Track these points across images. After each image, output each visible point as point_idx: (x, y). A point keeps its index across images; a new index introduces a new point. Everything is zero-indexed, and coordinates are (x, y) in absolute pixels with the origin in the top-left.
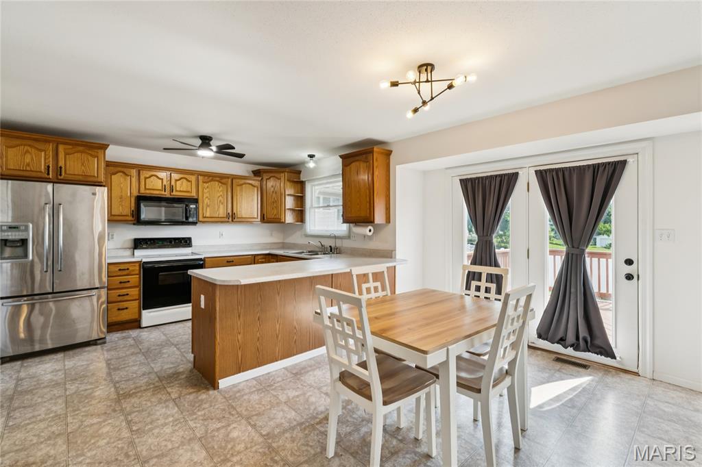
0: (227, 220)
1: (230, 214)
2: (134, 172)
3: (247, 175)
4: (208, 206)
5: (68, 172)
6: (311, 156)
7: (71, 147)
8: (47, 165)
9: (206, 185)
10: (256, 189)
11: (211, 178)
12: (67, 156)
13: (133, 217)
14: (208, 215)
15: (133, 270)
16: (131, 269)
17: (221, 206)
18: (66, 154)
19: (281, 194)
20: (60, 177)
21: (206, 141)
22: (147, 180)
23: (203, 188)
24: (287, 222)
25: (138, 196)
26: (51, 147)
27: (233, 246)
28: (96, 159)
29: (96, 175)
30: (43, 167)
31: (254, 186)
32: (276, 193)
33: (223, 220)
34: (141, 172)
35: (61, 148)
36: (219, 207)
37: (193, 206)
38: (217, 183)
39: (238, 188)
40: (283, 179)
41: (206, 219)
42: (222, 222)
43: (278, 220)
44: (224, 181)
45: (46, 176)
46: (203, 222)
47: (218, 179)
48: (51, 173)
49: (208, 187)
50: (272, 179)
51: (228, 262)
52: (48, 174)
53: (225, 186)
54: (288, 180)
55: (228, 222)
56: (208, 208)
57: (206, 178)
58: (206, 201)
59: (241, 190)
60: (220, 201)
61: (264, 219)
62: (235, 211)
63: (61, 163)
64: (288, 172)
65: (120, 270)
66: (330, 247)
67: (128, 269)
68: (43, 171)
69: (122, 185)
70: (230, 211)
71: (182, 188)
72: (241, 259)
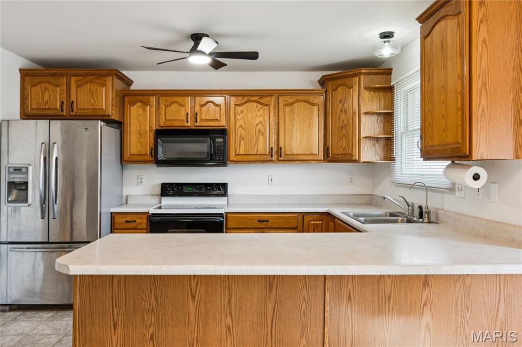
0: (269, 158)
1: (274, 150)
2: (153, 100)
3: (311, 87)
4: (242, 139)
5: (79, 108)
6: (386, 36)
7: (81, 78)
8: (61, 101)
9: (239, 110)
11: (246, 99)
12: (78, 88)
13: (152, 156)
14: (242, 151)
15: (140, 224)
16: (138, 221)
17: (261, 138)
18: (78, 86)
19: (354, 113)
20: (72, 114)
22: (168, 109)
23: (235, 113)
24: (363, 159)
25: (157, 130)
26: (64, 81)
27: (287, 196)
28: (104, 88)
29: (104, 108)
30: (58, 104)
31: (313, 105)
32: (346, 112)
33: (263, 158)
34: (161, 98)
35: (73, 79)
36: (257, 140)
37: (219, 140)
38: (255, 104)
39: (287, 108)
40: (356, 88)
41: (239, 158)
42: (263, 161)
43: (348, 157)
44: (264, 100)
45: (61, 112)
46: (237, 162)
47: (256, 98)
48: (65, 110)
49: (242, 112)
50: (340, 88)
51: (259, 221)
52: (62, 111)
53: (266, 108)
54: (365, 88)
55: (272, 161)
56: (242, 142)
57: (240, 98)
58: (240, 131)
59: (292, 112)
60: (260, 130)
61: (328, 156)
62: (282, 144)
63: (73, 98)
64: (365, 74)
65: (126, 221)
66: (420, 207)
67: (135, 221)
68: (58, 108)
69: (141, 118)
70: (274, 145)
71: (209, 116)
72: (282, 217)
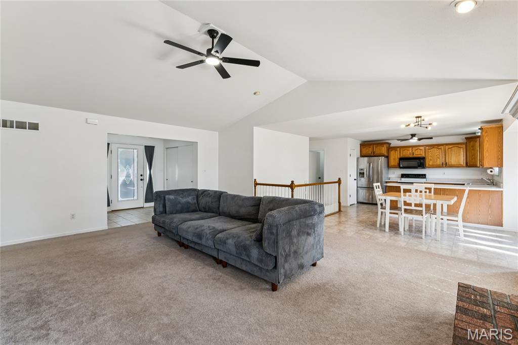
1: (444, 163)
2: (398, 149)
4: (430, 160)
5: (376, 153)
7: (377, 145)
8: (371, 152)
9: (429, 151)
10: (462, 149)
11: (433, 147)
13: (398, 166)
14: (431, 164)
17: (438, 160)
18: (376, 147)
20: (374, 155)
21: (413, 135)
22: (404, 152)
23: (428, 152)
25: (400, 158)
26: (372, 146)
28: (383, 148)
29: (383, 153)
31: (460, 148)
33: (439, 166)
34: (401, 149)
36: (437, 160)
37: (422, 161)
38: (436, 149)
39: (449, 149)
44: (440, 147)
46: (429, 167)
47: (436, 147)
49: (431, 151)
50: (471, 142)
53: (440, 150)
55: (443, 167)
57: (430, 147)
58: (430, 158)
59: (452, 150)
60: (438, 157)
61: (467, 165)
62: (447, 162)
63: (375, 150)
69: (394, 155)
70: (443, 161)
71: (419, 153)
